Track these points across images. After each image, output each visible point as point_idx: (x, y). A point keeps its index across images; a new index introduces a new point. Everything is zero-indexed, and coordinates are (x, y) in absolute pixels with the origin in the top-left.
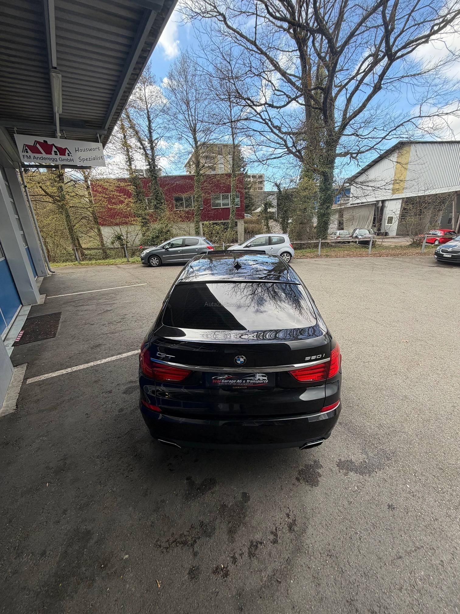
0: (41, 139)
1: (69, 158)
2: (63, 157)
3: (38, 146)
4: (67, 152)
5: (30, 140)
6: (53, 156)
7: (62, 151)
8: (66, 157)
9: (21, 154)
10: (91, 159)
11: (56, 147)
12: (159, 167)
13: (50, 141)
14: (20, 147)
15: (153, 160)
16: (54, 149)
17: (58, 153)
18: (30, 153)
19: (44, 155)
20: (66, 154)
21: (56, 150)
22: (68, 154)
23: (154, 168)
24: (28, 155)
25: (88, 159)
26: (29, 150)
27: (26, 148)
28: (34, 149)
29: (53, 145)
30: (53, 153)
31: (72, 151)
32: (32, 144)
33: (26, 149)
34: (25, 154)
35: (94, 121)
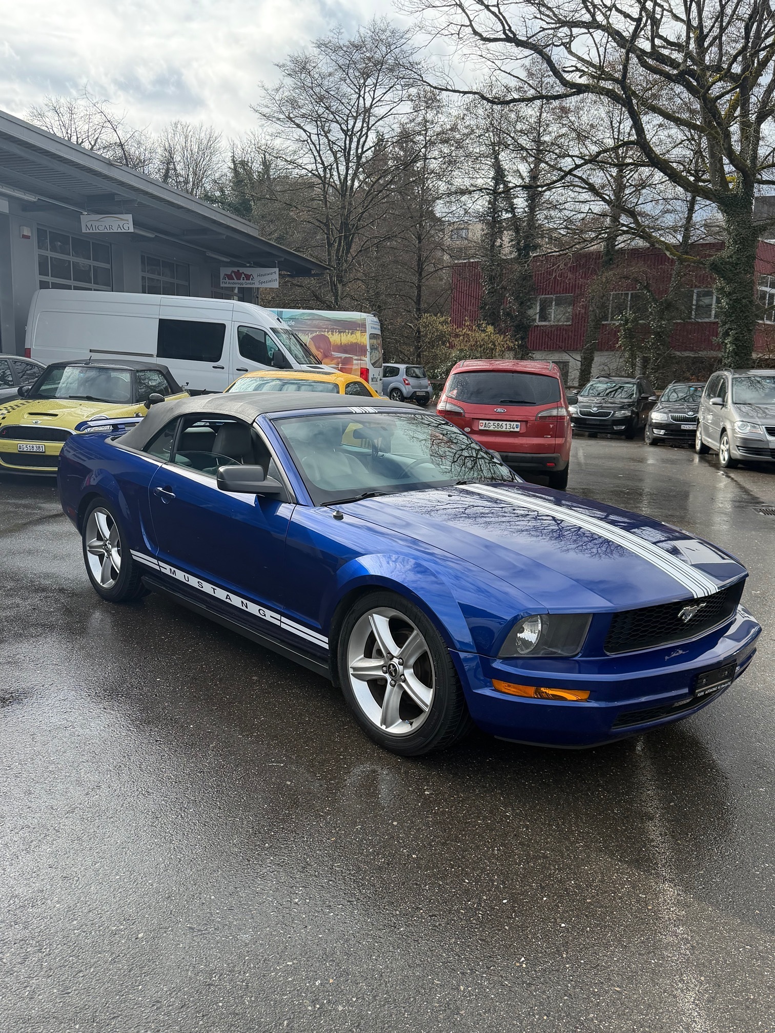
0: (235, 269)
1: (253, 281)
2: (248, 281)
3: (233, 274)
4: (251, 277)
6: (241, 281)
7: (248, 277)
9: (221, 281)
11: (245, 275)
13: (241, 270)
14: (222, 276)
16: (243, 276)
17: (245, 278)
18: (227, 280)
19: (236, 281)
20: (251, 279)
24: (225, 281)
25: (266, 282)
28: (230, 277)
29: (243, 273)
30: (242, 279)
31: (255, 276)
32: (229, 273)
33: (225, 277)
34: (224, 281)
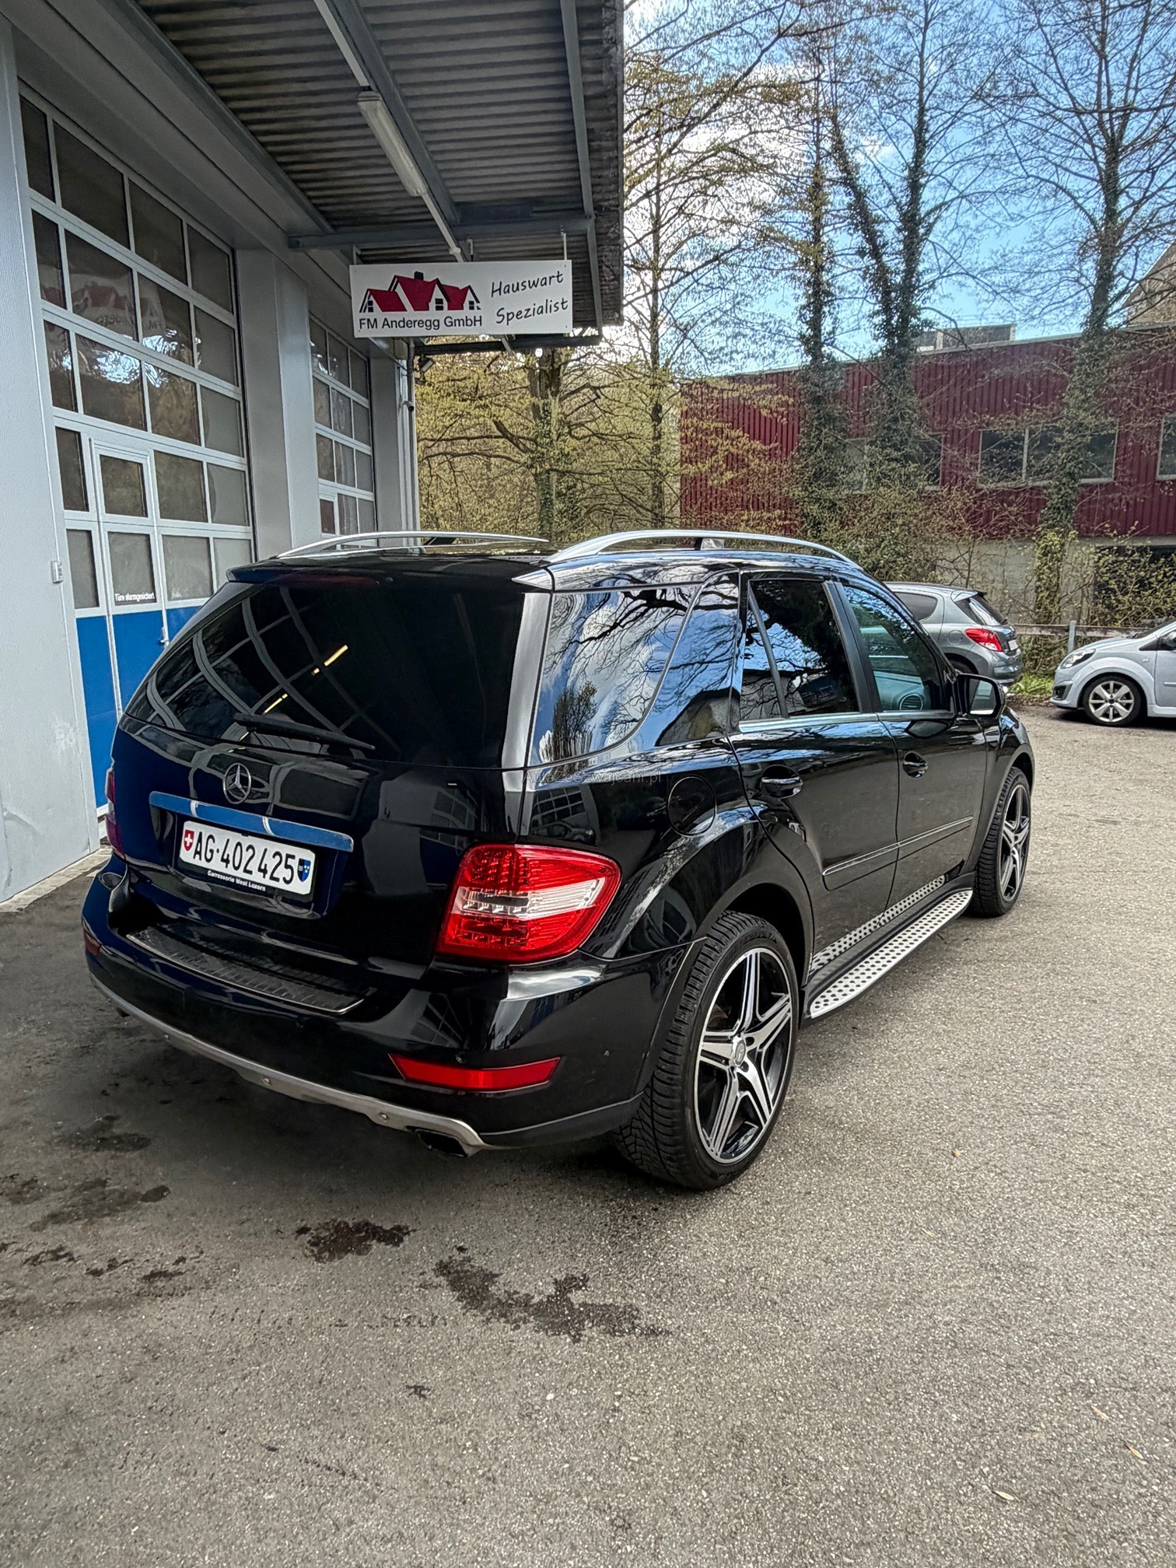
0: (408, 271)
1: (475, 313)
2: (456, 314)
3: (400, 290)
4: (469, 297)
5: (382, 276)
6: (432, 314)
7: (456, 298)
8: (465, 313)
9: (357, 316)
10: (531, 312)
11: (442, 288)
12: (925, 315)
13: (431, 272)
14: (357, 299)
15: (908, 289)
16: (437, 294)
17: (445, 304)
18: (378, 313)
19: (411, 314)
20: (466, 305)
21: (442, 297)
22: (471, 303)
23: (905, 321)
24: (371, 316)
25: (524, 313)
26: (375, 305)
27: (372, 298)
28: (387, 300)
29: (437, 281)
30: (432, 304)
31: (484, 291)
32: (385, 286)
33: (370, 303)
34: (367, 315)
35: (554, 196)
